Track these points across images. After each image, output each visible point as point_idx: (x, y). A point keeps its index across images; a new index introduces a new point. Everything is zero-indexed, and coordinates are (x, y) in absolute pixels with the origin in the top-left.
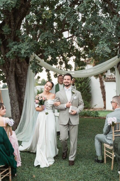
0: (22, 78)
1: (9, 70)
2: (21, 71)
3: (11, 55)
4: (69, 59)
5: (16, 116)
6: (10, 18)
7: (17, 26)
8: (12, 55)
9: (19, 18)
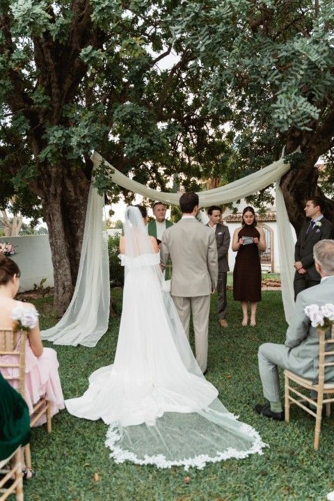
0: (76, 208)
1: (49, 191)
2: (76, 194)
3: (50, 155)
4: (168, 178)
5: (64, 288)
6: (50, 78)
7: (65, 97)
8: (53, 155)
9: (69, 79)
